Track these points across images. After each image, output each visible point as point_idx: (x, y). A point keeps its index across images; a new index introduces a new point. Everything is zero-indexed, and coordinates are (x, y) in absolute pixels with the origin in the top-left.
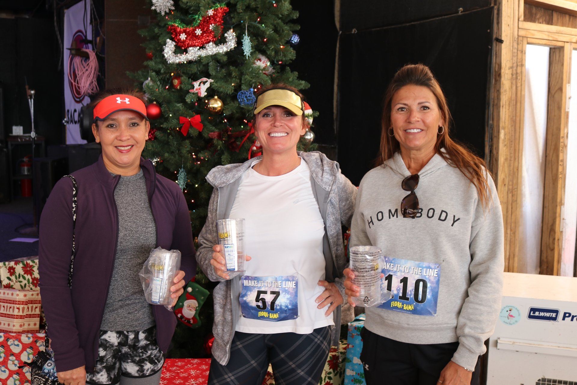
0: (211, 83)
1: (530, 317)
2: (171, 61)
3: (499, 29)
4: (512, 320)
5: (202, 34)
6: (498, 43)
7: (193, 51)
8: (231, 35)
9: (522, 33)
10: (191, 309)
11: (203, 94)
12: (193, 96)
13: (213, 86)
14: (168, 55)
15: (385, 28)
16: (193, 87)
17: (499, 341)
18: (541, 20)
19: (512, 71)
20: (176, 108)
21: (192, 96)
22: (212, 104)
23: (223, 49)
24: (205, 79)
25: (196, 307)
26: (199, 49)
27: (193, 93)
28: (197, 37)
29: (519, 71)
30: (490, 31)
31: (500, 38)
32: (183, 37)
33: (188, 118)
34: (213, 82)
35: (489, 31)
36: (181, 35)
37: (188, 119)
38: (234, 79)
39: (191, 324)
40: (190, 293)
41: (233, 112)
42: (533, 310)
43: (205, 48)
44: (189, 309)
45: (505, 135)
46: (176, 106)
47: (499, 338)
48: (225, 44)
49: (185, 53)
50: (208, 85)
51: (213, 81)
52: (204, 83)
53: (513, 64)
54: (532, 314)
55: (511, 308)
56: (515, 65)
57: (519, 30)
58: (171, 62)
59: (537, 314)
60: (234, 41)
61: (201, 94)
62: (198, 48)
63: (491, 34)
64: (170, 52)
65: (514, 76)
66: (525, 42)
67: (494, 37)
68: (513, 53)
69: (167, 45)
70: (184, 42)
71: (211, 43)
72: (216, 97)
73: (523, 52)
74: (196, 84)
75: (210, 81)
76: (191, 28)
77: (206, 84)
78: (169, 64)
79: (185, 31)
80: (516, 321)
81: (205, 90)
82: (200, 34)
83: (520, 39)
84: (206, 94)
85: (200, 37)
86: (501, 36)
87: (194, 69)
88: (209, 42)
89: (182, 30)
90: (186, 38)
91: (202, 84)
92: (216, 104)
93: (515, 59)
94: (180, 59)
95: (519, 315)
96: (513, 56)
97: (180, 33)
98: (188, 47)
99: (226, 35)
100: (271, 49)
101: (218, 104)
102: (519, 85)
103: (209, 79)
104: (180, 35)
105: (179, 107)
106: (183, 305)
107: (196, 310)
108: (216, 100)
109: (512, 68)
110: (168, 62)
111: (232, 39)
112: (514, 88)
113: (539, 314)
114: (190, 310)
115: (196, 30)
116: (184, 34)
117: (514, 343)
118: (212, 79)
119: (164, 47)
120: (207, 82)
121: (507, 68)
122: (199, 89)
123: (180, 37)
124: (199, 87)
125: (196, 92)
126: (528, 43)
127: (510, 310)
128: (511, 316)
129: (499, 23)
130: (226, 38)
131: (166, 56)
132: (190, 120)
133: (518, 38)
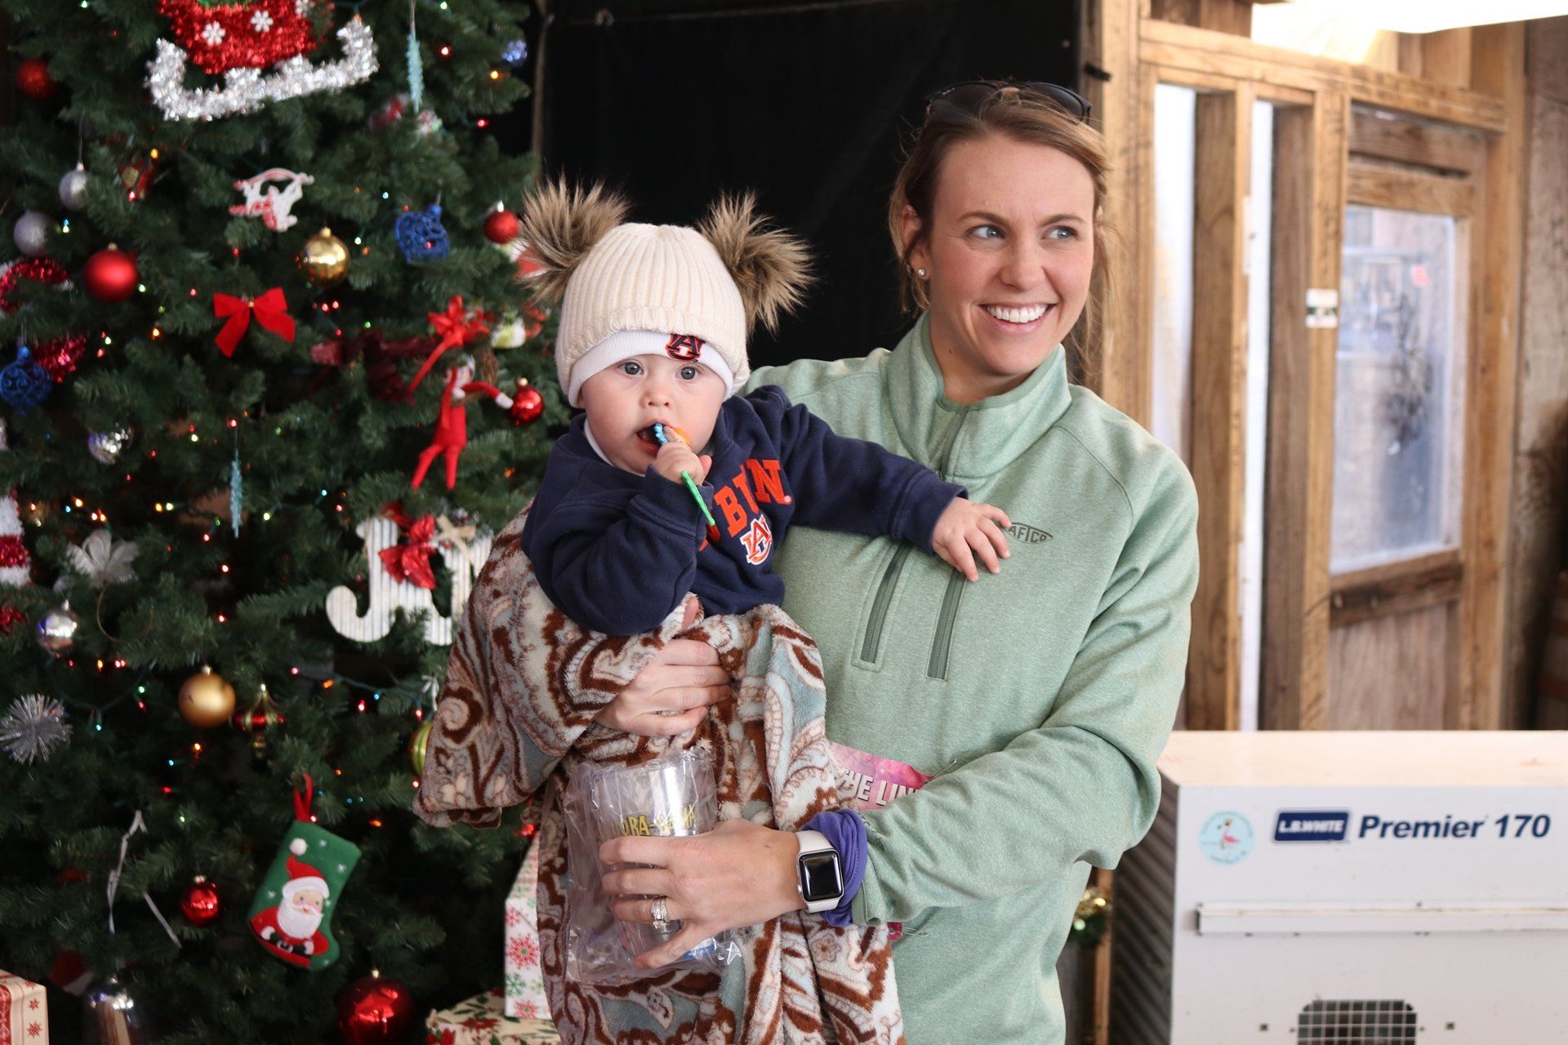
0: (304, 187)
1: (1280, 837)
2: (171, 114)
3: (1096, 40)
4: (1233, 850)
5: (273, 28)
6: (1092, 81)
7: (242, 82)
8: (357, 37)
9: (1147, 52)
10: (307, 907)
11: (283, 220)
12: (247, 226)
13: (318, 197)
14: (165, 92)
15: (716, 14)
16: (241, 199)
17: (1203, 912)
18: (1174, 15)
19: (1128, 160)
20: (190, 267)
21: (243, 227)
22: (317, 255)
23: (335, 77)
24: (280, 174)
25: (324, 900)
26: (262, 76)
27: (246, 218)
28: (257, 36)
29: (1141, 161)
30: (1071, 44)
31: (1096, 65)
32: (213, 34)
33: (244, 298)
34: (315, 184)
35: (1066, 44)
36: (209, 27)
37: (246, 305)
38: (372, 175)
39: (309, 957)
40: (302, 856)
41: (381, 279)
42: (1287, 817)
43: (279, 71)
44: (301, 907)
45: (1116, 343)
46: (190, 260)
47: (1201, 905)
48: (342, 62)
49: (216, 87)
50: (294, 193)
51: (310, 180)
52: (282, 186)
53: (1129, 139)
54: (1283, 829)
55: (1228, 817)
56: (1133, 143)
57: (1143, 44)
58: (173, 115)
59: (1296, 827)
60: (370, 53)
61: (275, 222)
62: (257, 71)
63: (1073, 52)
64: (172, 84)
65: (1132, 176)
66: (1153, 78)
67: (1083, 60)
68: (1129, 108)
69: (159, 60)
70: (216, 50)
71: (298, 61)
72: (327, 232)
73: (1148, 106)
74: (251, 190)
75: (300, 179)
76: (238, 8)
77: (289, 188)
78: (171, 121)
79: (218, 17)
80: (1244, 853)
81: (288, 208)
82: (267, 29)
83: (1143, 67)
84: (293, 220)
85: (265, 39)
86: (1100, 60)
87: (245, 140)
88: (295, 54)
89: (209, 13)
90: (225, 39)
91: (273, 190)
92: (329, 256)
93: (1132, 124)
94: (202, 104)
95: (1251, 834)
96: (1129, 118)
97: (204, 22)
98: (228, 68)
99: (342, 33)
100: (467, 80)
101: (336, 254)
102: (1142, 199)
103: (297, 172)
104: (202, 29)
105: (198, 262)
106: (279, 897)
107: (324, 910)
108: (327, 242)
109: (1125, 151)
110: (166, 117)
111: (365, 45)
112: (1132, 208)
113: (1301, 826)
114: (305, 910)
115: (252, 14)
116: (217, 25)
117: (1241, 913)
118: (308, 174)
119: (149, 64)
120: (289, 181)
121: (1117, 151)
122: (267, 205)
123: (205, 35)
124: (263, 199)
125: (256, 213)
126: (1162, 81)
127: (1227, 824)
128: (1230, 839)
129: (1094, 22)
130: (343, 42)
131: (158, 94)
132: (251, 304)
133: (1138, 68)
